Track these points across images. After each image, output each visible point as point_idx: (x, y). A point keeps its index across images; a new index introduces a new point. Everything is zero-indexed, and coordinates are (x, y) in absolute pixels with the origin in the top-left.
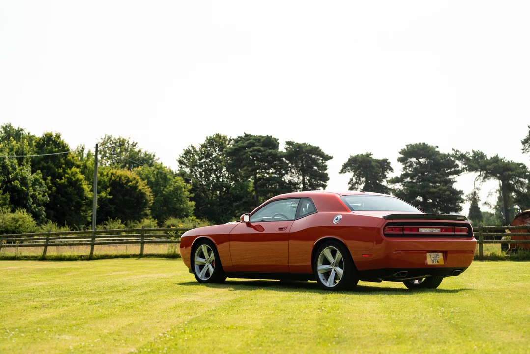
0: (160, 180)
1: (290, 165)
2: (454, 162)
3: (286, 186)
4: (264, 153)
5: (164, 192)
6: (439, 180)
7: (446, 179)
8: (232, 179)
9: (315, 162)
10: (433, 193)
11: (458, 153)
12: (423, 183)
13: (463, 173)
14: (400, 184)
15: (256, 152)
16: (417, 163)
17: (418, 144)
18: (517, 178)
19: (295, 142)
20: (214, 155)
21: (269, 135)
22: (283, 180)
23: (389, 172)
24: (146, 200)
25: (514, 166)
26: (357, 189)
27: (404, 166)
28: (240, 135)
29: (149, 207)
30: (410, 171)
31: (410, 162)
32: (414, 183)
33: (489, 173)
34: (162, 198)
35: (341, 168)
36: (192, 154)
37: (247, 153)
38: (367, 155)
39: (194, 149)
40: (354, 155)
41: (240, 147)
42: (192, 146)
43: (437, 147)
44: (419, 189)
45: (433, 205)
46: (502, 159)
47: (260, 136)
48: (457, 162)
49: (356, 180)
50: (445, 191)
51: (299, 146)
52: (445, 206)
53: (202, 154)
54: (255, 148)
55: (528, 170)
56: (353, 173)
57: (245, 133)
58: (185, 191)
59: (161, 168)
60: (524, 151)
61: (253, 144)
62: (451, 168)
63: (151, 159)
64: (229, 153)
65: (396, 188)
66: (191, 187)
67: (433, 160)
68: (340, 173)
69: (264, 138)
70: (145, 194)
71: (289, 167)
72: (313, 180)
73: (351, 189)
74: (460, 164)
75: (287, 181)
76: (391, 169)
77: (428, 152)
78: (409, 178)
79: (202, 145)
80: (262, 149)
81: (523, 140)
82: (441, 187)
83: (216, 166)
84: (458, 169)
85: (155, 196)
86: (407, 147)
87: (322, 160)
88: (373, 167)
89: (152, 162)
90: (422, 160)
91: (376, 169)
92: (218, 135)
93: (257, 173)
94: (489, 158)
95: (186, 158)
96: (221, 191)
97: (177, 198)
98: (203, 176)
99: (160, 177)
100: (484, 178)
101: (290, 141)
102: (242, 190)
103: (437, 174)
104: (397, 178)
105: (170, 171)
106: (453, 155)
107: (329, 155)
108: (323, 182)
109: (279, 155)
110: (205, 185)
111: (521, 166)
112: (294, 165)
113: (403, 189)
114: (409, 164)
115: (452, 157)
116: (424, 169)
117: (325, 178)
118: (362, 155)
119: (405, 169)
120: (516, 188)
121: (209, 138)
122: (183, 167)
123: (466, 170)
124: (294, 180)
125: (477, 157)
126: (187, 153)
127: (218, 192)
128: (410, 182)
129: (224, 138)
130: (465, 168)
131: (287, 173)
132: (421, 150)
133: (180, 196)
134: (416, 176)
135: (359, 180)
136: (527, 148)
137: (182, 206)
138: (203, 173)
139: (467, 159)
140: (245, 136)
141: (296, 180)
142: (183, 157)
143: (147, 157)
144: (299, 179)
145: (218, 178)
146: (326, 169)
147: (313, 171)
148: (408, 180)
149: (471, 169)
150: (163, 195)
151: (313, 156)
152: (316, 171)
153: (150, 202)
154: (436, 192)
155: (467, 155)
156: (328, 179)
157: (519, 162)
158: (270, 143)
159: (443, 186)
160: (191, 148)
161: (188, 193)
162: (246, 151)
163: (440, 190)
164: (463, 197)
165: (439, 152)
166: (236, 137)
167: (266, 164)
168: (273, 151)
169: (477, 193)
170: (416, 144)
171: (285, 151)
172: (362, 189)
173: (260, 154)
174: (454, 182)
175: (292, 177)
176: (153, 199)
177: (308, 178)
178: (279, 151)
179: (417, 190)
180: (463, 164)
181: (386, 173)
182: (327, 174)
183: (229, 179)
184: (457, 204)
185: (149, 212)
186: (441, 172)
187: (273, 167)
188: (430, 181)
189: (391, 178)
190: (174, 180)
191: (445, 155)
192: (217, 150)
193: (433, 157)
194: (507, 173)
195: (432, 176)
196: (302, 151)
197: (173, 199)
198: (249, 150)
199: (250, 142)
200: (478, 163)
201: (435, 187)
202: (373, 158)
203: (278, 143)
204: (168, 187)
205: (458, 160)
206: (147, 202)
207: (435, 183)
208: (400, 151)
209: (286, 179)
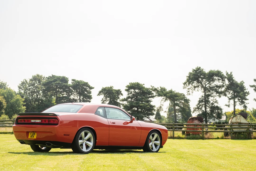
0: (9, 96)
1: (73, 91)
2: (151, 92)
3: (71, 101)
4: (61, 85)
5: (11, 102)
6: (144, 100)
7: (148, 100)
8: (44, 96)
9: (86, 90)
10: (141, 106)
11: (153, 88)
12: (137, 101)
13: (155, 97)
14: (126, 101)
15: (58, 84)
16: (134, 92)
17: (135, 83)
18: (181, 100)
19: (77, 80)
20: (36, 85)
21: (64, 76)
22: (70, 98)
23: (121, 96)
24: (3, 105)
25: (179, 95)
26: (106, 103)
27: (128, 93)
28: (50, 76)
29: (4, 109)
30: (131, 95)
31: (131, 91)
32: (132, 101)
33: (168, 98)
34: (10, 104)
35: (98, 93)
36: (25, 84)
37: (53, 84)
38: (111, 87)
39: (26, 81)
40: (104, 87)
41: (50, 81)
42: (25, 80)
43: (144, 84)
44: (135, 104)
45: (141, 112)
46: (174, 91)
47: (60, 76)
48: (153, 92)
49: (105, 99)
50: (147, 105)
51: (78, 82)
52: (147, 113)
53: (30, 84)
54: (57, 82)
55: (186, 97)
56: (104, 96)
57: (52, 75)
58: (21, 102)
59: (10, 90)
60: (184, 88)
61: (56, 80)
62: (150, 95)
63: (4, 86)
64: (45, 84)
65: (124, 103)
66: (24, 100)
67: (142, 90)
68: (97, 95)
69: (62, 78)
70: (3, 103)
71: (73, 92)
72: (84, 98)
73: (103, 103)
74: (154, 93)
75: (72, 98)
76: (122, 94)
77: (140, 87)
78: (130, 99)
79: (30, 80)
80: (60, 82)
81: (184, 83)
82: (145, 103)
83: (37, 90)
84: (153, 95)
85: (7, 103)
86: (130, 84)
87: (89, 89)
88: (113, 93)
89: (5, 87)
90: (137, 91)
91: (115, 94)
92: (38, 75)
93: (58, 94)
94: (168, 90)
95: (22, 86)
96: (39, 102)
97: (17, 105)
98: (30, 95)
99: (9, 94)
100: (165, 100)
101: (74, 79)
102: (49, 102)
103: (143, 98)
104: (125, 99)
105: (14, 91)
106: (151, 88)
107: (92, 87)
108: (89, 99)
109: (69, 86)
110: (31, 99)
111: (182, 95)
112: (75, 91)
113: (127, 104)
114: (130, 92)
115: (151, 89)
116: (138, 95)
117: (90, 97)
118: (108, 87)
119: (128, 94)
120: (180, 105)
121: (34, 76)
122: (20, 90)
123: (157, 96)
124: (75, 98)
125: (162, 90)
126: (23, 83)
127: (37, 103)
128: (131, 101)
129: (41, 77)
130: (157, 95)
131: (72, 95)
132: (136, 86)
133: (19, 104)
134: (134, 98)
135: (106, 99)
136: (185, 86)
137: (19, 108)
138: (30, 93)
139: (158, 91)
140: (52, 76)
141: (76, 98)
142: (21, 85)
143: (3, 84)
144: (77, 98)
145: (37, 96)
146: (91, 93)
147: (84, 94)
148: (130, 100)
149: (159, 95)
150: (11, 103)
151: (85, 87)
152: (86, 94)
153: (5, 107)
154: (143, 106)
155: (158, 89)
156: (92, 98)
157: (182, 93)
158: (64, 80)
159: (146, 103)
160: (25, 81)
161: (23, 103)
162: (53, 83)
163: (145, 105)
164: (155, 108)
165: (144, 87)
166: (48, 77)
167: (62, 90)
168: (66, 84)
169: (162, 107)
170: (134, 83)
171: (71, 84)
172: (108, 103)
173: (60, 85)
174: (151, 101)
175: (74, 96)
176: (6, 105)
177: (82, 97)
178: (69, 84)
179: (134, 104)
180: (156, 93)
181: (119, 96)
182: (91, 96)
183: (43, 97)
184: (152, 112)
185: (4, 111)
186: (145, 96)
187: (65, 92)
188: (140, 101)
189: (122, 99)
190: (16, 96)
191: (147, 89)
192: (37, 82)
193: (142, 89)
194: (176, 98)
195: (141, 98)
196: (80, 84)
197: (15, 105)
198: (54, 83)
199: (55, 79)
200: (163, 93)
201: (142, 104)
202: (113, 89)
203: (68, 80)
204: (13, 99)
205: (153, 91)
206: (3, 106)
207: (142, 101)
208: (126, 86)
209: (71, 97)
